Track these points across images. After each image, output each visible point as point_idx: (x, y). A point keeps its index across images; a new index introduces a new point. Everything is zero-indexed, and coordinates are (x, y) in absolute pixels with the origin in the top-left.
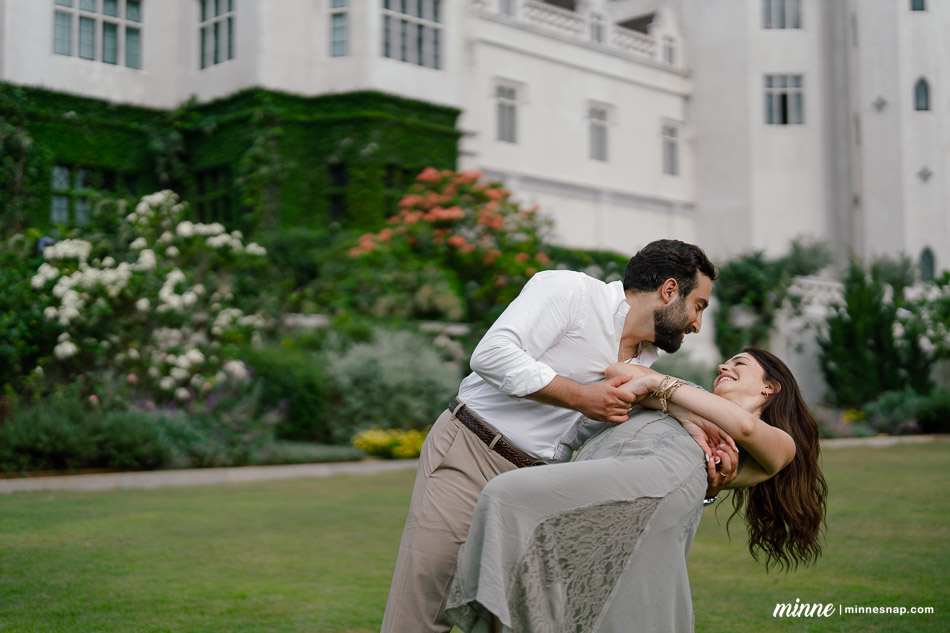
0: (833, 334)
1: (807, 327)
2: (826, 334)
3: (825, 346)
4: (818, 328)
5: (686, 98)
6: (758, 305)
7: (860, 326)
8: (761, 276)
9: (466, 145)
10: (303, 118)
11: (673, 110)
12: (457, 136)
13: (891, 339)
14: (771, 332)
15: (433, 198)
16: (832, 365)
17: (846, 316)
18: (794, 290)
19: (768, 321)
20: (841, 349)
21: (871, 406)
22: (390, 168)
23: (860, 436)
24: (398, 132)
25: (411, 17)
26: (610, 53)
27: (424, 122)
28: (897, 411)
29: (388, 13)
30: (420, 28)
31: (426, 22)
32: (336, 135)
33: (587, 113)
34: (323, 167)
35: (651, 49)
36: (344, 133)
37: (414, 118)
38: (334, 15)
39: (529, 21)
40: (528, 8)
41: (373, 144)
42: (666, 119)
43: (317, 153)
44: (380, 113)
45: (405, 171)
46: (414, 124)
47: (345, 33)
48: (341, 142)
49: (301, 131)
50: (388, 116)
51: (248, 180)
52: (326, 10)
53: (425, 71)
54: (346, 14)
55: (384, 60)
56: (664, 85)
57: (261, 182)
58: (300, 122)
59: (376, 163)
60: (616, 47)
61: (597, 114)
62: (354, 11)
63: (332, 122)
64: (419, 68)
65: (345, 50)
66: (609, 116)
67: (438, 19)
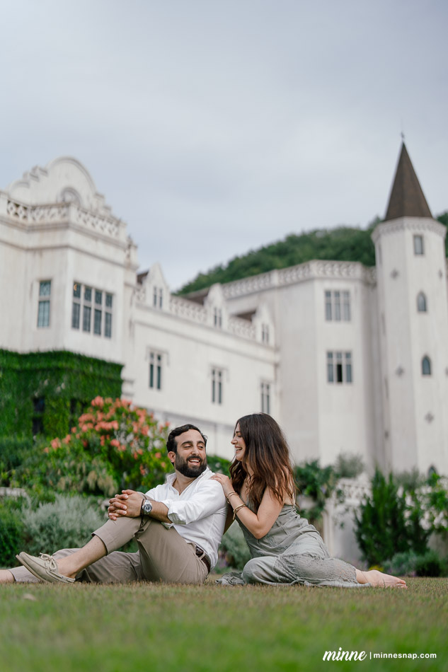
0: (363, 516)
1: (347, 510)
2: (360, 517)
3: (360, 525)
4: (355, 512)
5: (276, 366)
6: (314, 495)
7: (381, 510)
8: (316, 476)
9: (126, 388)
10: (17, 367)
11: (268, 372)
12: (120, 382)
13: (402, 521)
14: (323, 514)
15: (100, 416)
16: (363, 537)
17: (372, 504)
18: (339, 486)
19: (321, 506)
20: (370, 526)
21: (387, 563)
22: (74, 400)
24: (81, 377)
25: (93, 304)
26: (226, 334)
27: (97, 372)
28: (404, 566)
29: (77, 301)
30: (98, 312)
31: (103, 307)
32: (38, 379)
33: (210, 372)
34: (29, 399)
35: (254, 333)
36: (43, 378)
37: (91, 370)
38: (40, 302)
39: (173, 312)
40: (172, 303)
41: (63, 386)
42: (263, 378)
43: (26, 390)
44: (69, 365)
45: (84, 404)
46: (93, 374)
47: (47, 313)
48: (43, 384)
49: (14, 375)
50: (75, 367)
52: (36, 299)
53: (101, 339)
54: (49, 301)
55: (74, 331)
56: (261, 356)
58: (15, 370)
59: (64, 398)
60: (230, 331)
61: (217, 373)
62: (55, 299)
63: (37, 370)
64: (96, 337)
65: (46, 324)
66: (224, 375)
67: (110, 306)
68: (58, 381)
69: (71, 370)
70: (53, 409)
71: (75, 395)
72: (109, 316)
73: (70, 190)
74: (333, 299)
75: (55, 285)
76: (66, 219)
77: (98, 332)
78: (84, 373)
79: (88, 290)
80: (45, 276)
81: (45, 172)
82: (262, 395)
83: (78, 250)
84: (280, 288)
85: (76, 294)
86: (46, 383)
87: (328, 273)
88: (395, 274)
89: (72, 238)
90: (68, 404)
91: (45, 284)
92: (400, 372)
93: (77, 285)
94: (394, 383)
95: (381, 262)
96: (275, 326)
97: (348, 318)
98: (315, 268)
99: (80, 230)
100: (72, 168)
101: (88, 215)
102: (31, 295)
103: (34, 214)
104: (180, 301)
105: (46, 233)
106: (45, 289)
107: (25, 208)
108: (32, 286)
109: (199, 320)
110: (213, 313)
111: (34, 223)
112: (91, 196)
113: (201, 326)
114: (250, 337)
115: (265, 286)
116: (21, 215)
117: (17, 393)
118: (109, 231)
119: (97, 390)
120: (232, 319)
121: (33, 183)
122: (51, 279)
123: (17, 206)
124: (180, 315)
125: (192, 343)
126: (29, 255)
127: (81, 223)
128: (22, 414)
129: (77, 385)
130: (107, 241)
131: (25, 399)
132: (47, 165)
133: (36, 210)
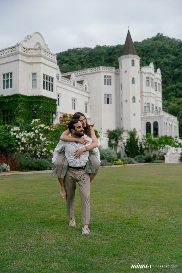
1: (123, 143)
2: (126, 145)
3: (125, 147)
5: (89, 98)
6: (116, 140)
8: (117, 134)
10: (27, 100)
11: (87, 100)
12: (56, 105)
16: (127, 151)
17: (129, 141)
19: (117, 142)
21: (136, 158)
22: (45, 111)
23: (136, 163)
24: (46, 103)
25: (48, 81)
26: (76, 88)
27: (50, 102)
28: (141, 159)
29: (44, 80)
30: (50, 83)
31: (51, 82)
32: (34, 104)
33: (72, 100)
34: (31, 111)
35: (83, 88)
36: (35, 104)
37: (49, 101)
38: (33, 80)
39: (62, 81)
40: (62, 79)
41: (42, 107)
42: (85, 102)
43: (30, 108)
44: (43, 100)
45: (47, 112)
46: (49, 103)
47: (35, 83)
48: (35, 106)
49: (26, 103)
50: (45, 101)
51: (17, 113)
52: (31, 79)
53: (51, 92)
54: (36, 80)
55: (44, 90)
56: (85, 95)
57: (19, 113)
58: (27, 102)
59: (42, 110)
60: (77, 87)
61: (74, 100)
62: (38, 79)
63: (33, 102)
64: (49, 91)
65: (35, 87)
66: (76, 101)
67: (52, 81)
68: (40, 105)
69: (44, 101)
70: (39, 114)
71: (45, 110)
72: (52, 84)
73: (38, 43)
74: (106, 78)
75: (38, 75)
76: (40, 54)
77: (49, 90)
78: (47, 103)
79: (47, 76)
80: (34, 72)
81: (31, 37)
82: (85, 106)
83: (44, 64)
84: (90, 74)
85: (44, 78)
86: (36, 106)
87: (105, 70)
88: (126, 72)
89: (42, 60)
90: (43, 112)
91: (34, 74)
92: (126, 101)
93: (44, 75)
94: (124, 104)
95: (121, 68)
96: (88, 85)
97: (110, 84)
98: (101, 68)
99: (44, 58)
100: (38, 36)
101: (46, 52)
102: (30, 78)
103: (29, 51)
104: (64, 78)
105: (34, 58)
106: (34, 76)
107: (26, 49)
108: (30, 75)
109: (69, 84)
110: (73, 81)
111: (30, 54)
112: (44, 45)
113: (70, 86)
114: (82, 89)
115: (86, 73)
116: (26, 51)
117: (27, 109)
118: (52, 58)
119: (50, 108)
120: (78, 83)
121: (28, 41)
122: (36, 73)
123: (24, 48)
124: (64, 82)
125: (67, 91)
126: (29, 65)
127: (44, 55)
128: (29, 115)
129: (45, 106)
130: (52, 61)
131: (30, 110)
132: (31, 35)
133: (30, 50)
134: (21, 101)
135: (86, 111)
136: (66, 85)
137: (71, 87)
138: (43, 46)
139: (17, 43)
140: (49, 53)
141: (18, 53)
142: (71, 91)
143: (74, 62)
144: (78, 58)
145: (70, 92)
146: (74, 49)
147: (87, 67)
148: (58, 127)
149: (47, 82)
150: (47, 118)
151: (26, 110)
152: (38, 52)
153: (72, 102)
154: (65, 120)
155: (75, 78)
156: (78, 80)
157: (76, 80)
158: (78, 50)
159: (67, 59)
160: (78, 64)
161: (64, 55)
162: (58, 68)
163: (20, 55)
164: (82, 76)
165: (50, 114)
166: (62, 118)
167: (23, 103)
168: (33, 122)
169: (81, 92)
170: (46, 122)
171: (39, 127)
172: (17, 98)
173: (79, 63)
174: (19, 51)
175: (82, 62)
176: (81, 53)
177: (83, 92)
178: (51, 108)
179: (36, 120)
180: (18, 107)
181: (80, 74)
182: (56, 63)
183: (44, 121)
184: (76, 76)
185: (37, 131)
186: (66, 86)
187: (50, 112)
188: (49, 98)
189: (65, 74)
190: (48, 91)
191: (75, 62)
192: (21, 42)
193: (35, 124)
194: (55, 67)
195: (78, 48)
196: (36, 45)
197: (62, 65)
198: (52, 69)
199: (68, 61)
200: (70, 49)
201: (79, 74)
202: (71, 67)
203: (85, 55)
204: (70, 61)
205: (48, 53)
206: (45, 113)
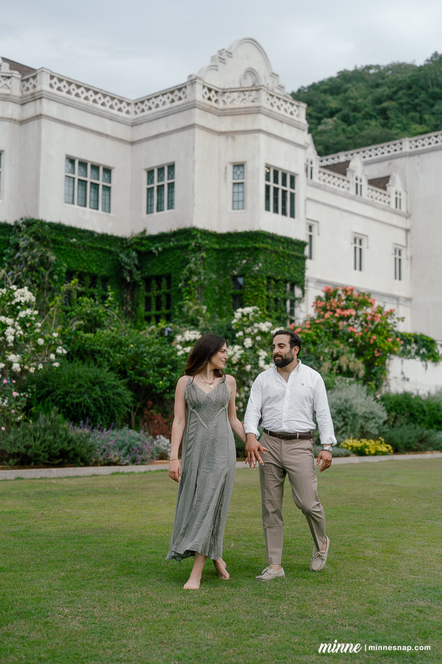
5: (407, 231)
22: (269, 278)
24: (273, 255)
25: (280, 186)
26: (366, 203)
27: (286, 251)
29: (268, 183)
30: (284, 192)
31: (288, 188)
32: (237, 258)
33: (353, 241)
34: (228, 277)
35: (389, 200)
36: (241, 257)
37: (281, 248)
38: (234, 184)
39: (322, 183)
40: (322, 174)
41: (260, 265)
42: (396, 244)
43: (225, 268)
44: (265, 245)
45: (277, 281)
46: (283, 252)
47: (241, 195)
48: (241, 263)
49: (215, 255)
50: (269, 247)
51: (186, 285)
52: (230, 181)
53: (288, 219)
54: (243, 183)
55: (267, 212)
56: (394, 223)
57: (194, 287)
58: (215, 250)
59: (262, 276)
60: (369, 199)
61: (358, 241)
62: (249, 182)
63: (235, 250)
64: (284, 217)
65: (241, 206)
66: (364, 242)
67: (293, 186)
68: (255, 260)
69: (266, 249)
70: (253, 287)
71: (270, 274)
72: (292, 195)
73: (251, 72)
75: (249, 168)
76: (256, 104)
77: (284, 213)
78: (276, 252)
79: (276, 171)
80: (239, 160)
81: (230, 54)
82: (396, 258)
83: (268, 134)
84: (411, 154)
85: (268, 178)
86: (244, 262)
89: (263, 122)
90: (265, 282)
91: (239, 166)
93: (268, 167)
96: (406, 192)
99: (269, 115)
100: (251, 49)
101: (274, 98)
102: (225, 178)
103: (225, 98)
104: (328, 172)
105: (237, 117)
106: (239, 172)
107: (216, 92)
108: (226, 168)
109: (343, 190)
110: (355, 181)
111: (226, 107)
112: (268, 76)
113: (345, 196)
114: (386, 204)
115: (396, 153)
116: (214, 99)
117: (217, 272)
118: (291, 113)
119: (286, 267)
120: (371, 187)
121: (221, 66)
122: (245, 162)
123: (210, 90)
124: (328, 185)
125: (338, 212)
126: (222, 138)
127: (270, 107)
128: (223, 291)
129: (271, 263)
130: (291, 124)
131: (225, 276)
132: (230, 48)
133: (226, 94)
134: (199, 248)
135: (398, 275)
136: (334, 192)
137: (352, 198)
138: (265, 80)
139: (190, 76)
140: (284, 101)
141: (193, 106)
142: (351, 213)
143: (359, 112)
144: (370, 97)
145: (345, 214)
146: (356, 71)
147: (399, 125)
148: (310, 329)
149: (276, 190)
150: (276, 300)
151: (214, 276)
152: (251, 98)
153: (354, 245)
154: (331, 306)
155: (363, 171)
156: (371, 177)
157: (366, 175)
158: (372, 71)
159: (333, 103)
160: (370, 116)
161: (325, 92)
162: (309, 145)
163: (197, 111)
164: (387, 163)
165: (286, 287)
166: (324, 299)
167: (204, 254)
168: (238, 315)
169: (382, 212)
170: (273, 311)
171: (256, 331)
172: (186, 239)
173: (374, 114)
174: (195, 101)
175: (383, 112)
176: (380, 81)
177: (388, 214)
178: (289, 268)
179: (248, 310)
180: (188, 266)
181: (380, 156)
182: (304, 130)
183: (268, 308)
184: (366, 164)
185: (248, 342)
186: (333, 196)
187: (286, 282)
188: (282, 237)
189: (331, 160)
190: (279, 216)
191: (363, 112)
192: (199, 72)
193: (246, 322)
194: (302, 143)
195: (369, 68)
196: (245, 77)
197: (319, 123)
198: (292, 148)
199: (338, 111)
200: (345, 70)
201: (374, 157)
202: (349, 128)
203: (394, 89)
204: (346, 111)
205: (279, 99)
206: (269, 283)
